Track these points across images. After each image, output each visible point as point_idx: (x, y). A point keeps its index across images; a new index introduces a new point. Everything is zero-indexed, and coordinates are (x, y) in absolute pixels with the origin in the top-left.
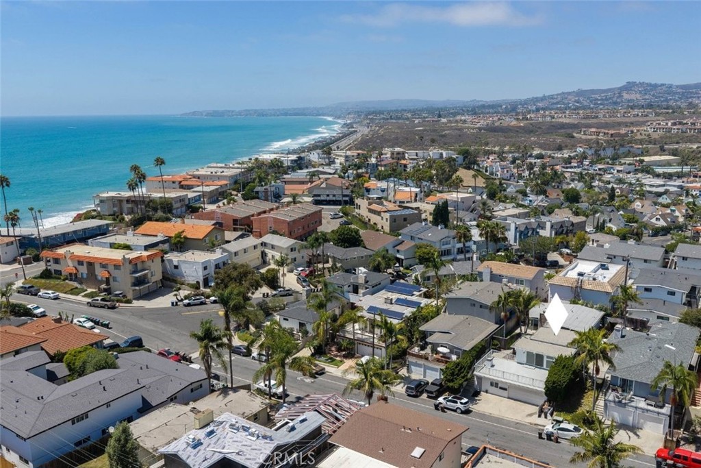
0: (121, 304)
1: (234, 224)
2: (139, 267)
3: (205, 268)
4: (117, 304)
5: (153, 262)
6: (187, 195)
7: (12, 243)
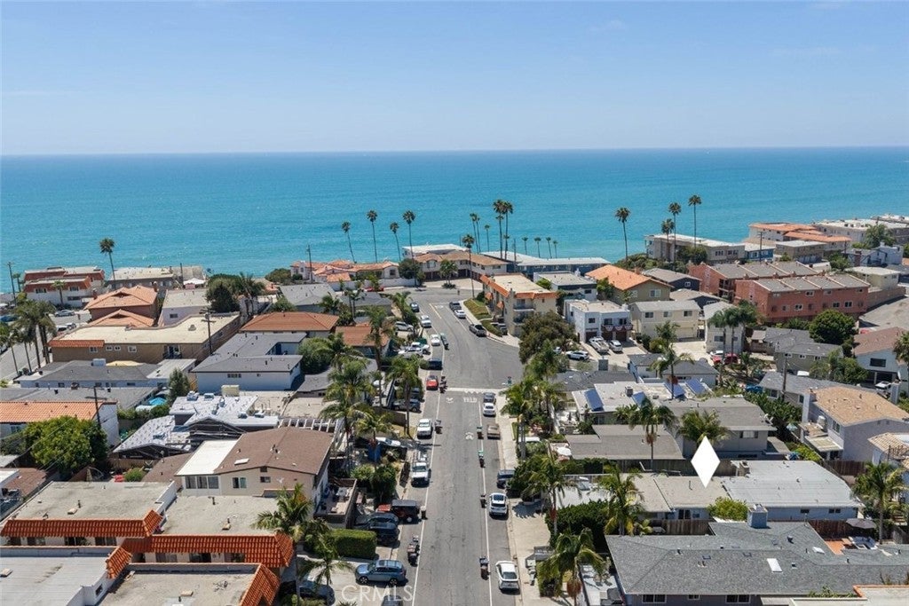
0: (492, 335)
1: (721, 286)
2: (527, 303)
3: (592, 321)
4: (488, 333)
5: (543, 301)
6: (744, 247)
7: (499, 267)
